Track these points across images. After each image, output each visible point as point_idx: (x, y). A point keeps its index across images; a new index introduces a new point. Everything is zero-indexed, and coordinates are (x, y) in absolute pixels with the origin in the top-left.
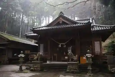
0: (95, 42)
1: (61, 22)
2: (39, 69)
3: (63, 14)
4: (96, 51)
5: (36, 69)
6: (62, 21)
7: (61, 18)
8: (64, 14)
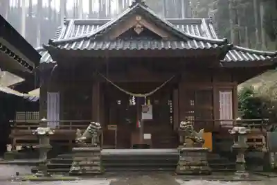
0: (221, 93)
1: (138, 31)
2: (99, 168)
3: (143, 4)
4: (221, 119)
5: (87, 168)
6: (144, 27)
7: (139, 18)
8: (146, 7)
